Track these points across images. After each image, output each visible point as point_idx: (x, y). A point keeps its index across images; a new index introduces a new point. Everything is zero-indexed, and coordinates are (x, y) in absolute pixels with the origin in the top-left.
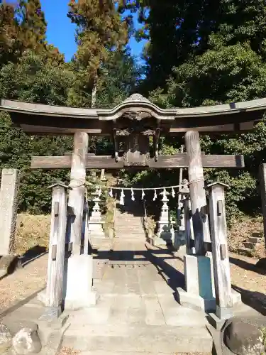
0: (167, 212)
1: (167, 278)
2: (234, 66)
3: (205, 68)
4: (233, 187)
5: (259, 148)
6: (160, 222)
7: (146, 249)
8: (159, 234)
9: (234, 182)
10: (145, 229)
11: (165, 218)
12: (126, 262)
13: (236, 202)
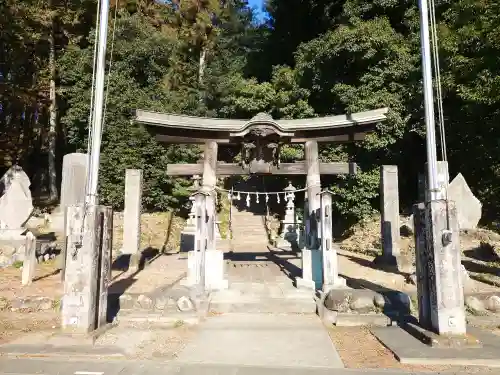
0: (293, 210)
1: (288, 273)
2: (368, 49)
3: (337, 49)
4: (365, 183)
5: (393, 141)
6: (284, 221)
7: (268, 251)
8: (283, 235)
9: (367, 176)
10: (267, 229)
11: (290, 217)
12: (249, 262)
13: (369, 199)
